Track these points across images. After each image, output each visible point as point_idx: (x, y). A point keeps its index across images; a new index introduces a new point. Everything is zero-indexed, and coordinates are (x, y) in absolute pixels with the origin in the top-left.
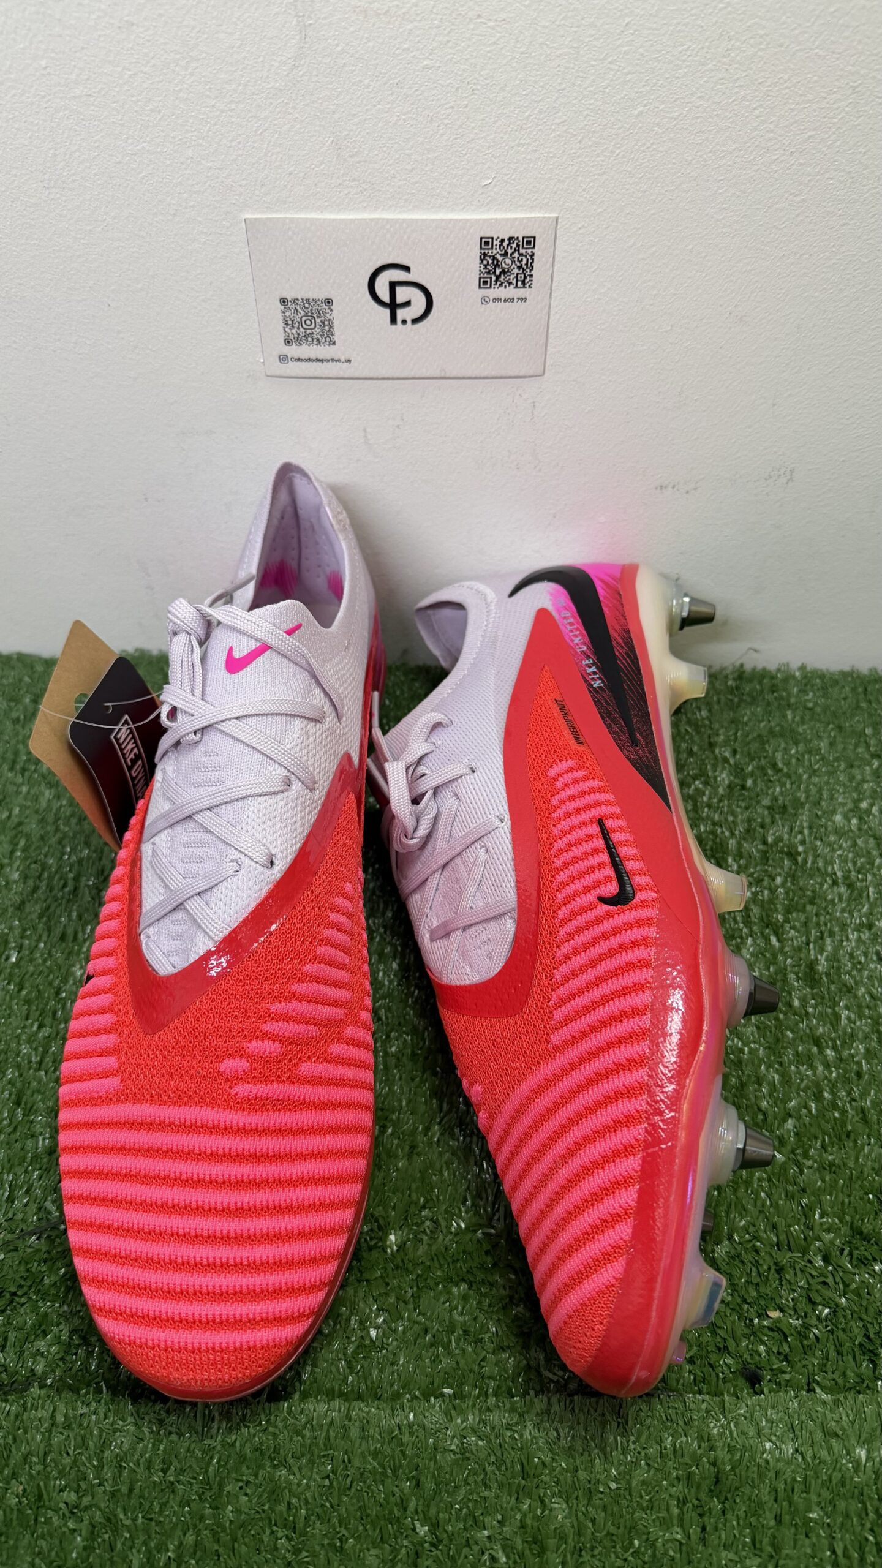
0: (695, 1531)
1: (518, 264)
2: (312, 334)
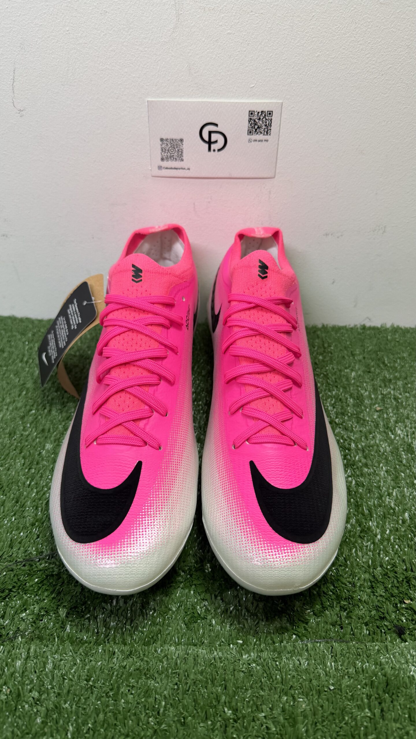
0: (377, 711)
1: (265, 124)
2: (173, 156)
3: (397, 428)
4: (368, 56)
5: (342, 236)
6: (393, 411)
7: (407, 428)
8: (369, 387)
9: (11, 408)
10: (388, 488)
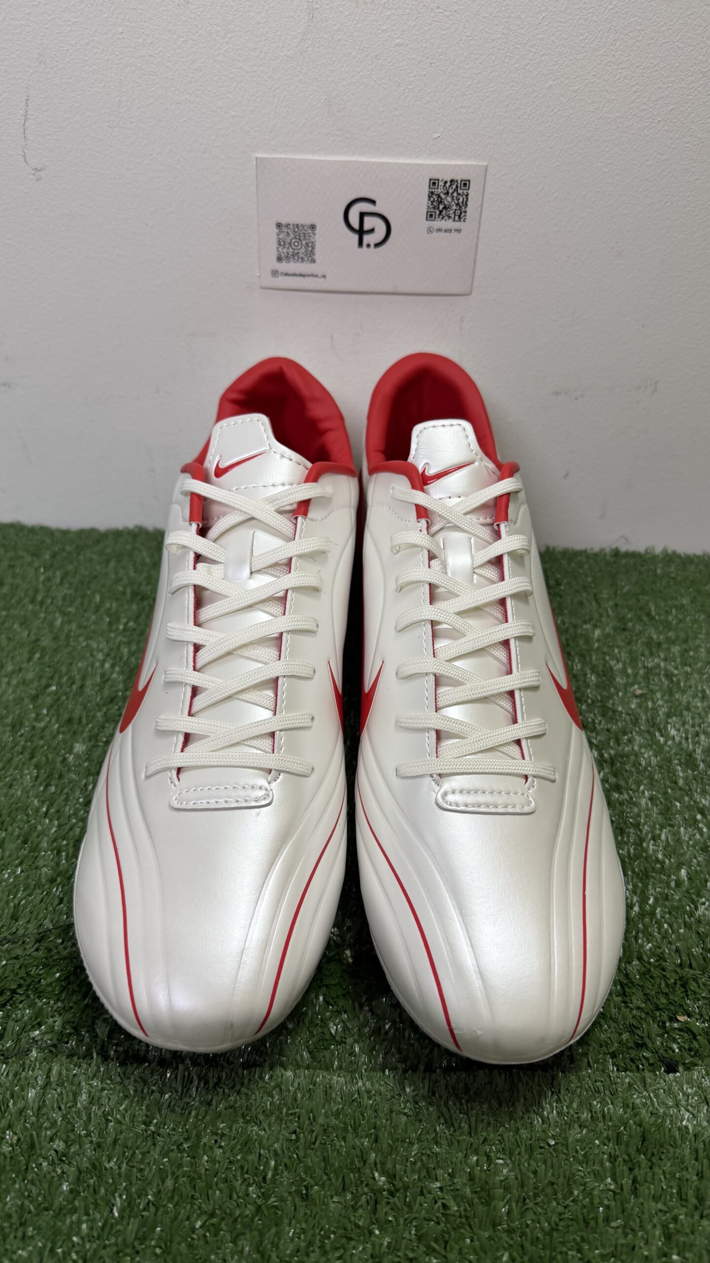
0: (626, 1183)
1: (456, 202)
2: (298, 253)
3: (669, 726)
4: (634, 89)
5: (582, 396)
6: (663, 697)
7: (686, 726)
8: (623, 655)
9: (14, 682)
10: (653, 827)
